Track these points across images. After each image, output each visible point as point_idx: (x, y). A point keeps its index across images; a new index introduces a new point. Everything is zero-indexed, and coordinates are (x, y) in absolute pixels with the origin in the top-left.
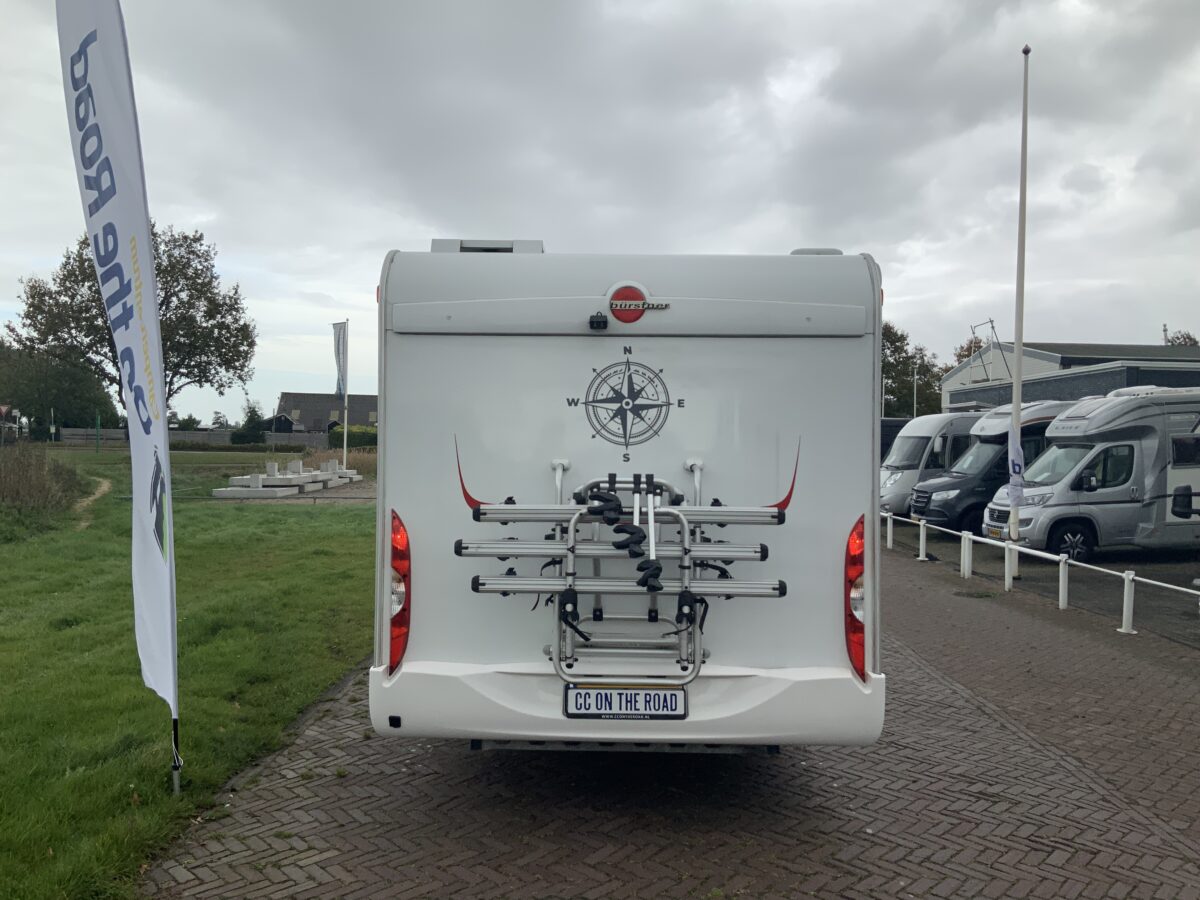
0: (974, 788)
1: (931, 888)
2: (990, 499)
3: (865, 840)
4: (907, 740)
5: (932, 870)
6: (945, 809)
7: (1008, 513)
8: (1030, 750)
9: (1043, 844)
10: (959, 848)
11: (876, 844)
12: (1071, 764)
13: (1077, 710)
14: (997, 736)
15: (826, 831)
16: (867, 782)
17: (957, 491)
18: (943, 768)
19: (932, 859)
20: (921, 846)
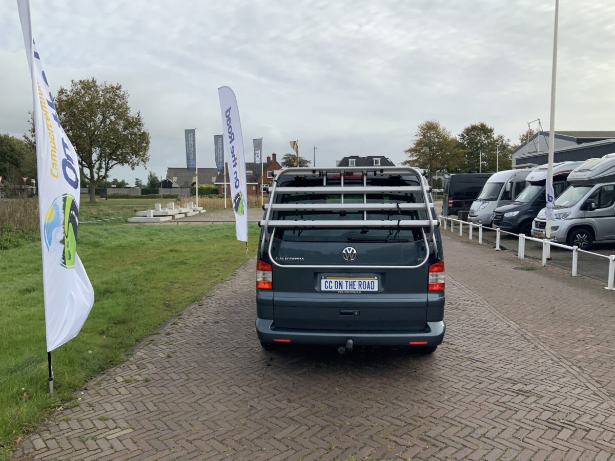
0: (516, 387)
1: (484, 456)
2: (536, 217)
3: (446, 422)
4: (478, 357)
5: (485, 443)
6: (497, 401)
7: (545, 223)
8: (551, 362)
9: (555, 424)
10: (504, 427)
11: (453, 425)
12: (575, 370)
13: (581, 336)
14: (532, 353)
15: (424, 417)
16: (452, 383)
17: (518, 212)
18: (498, 374)
19: (486, 436)
20: (481, 426)
